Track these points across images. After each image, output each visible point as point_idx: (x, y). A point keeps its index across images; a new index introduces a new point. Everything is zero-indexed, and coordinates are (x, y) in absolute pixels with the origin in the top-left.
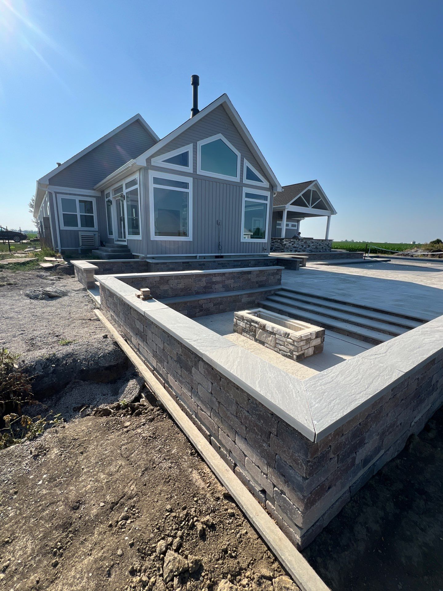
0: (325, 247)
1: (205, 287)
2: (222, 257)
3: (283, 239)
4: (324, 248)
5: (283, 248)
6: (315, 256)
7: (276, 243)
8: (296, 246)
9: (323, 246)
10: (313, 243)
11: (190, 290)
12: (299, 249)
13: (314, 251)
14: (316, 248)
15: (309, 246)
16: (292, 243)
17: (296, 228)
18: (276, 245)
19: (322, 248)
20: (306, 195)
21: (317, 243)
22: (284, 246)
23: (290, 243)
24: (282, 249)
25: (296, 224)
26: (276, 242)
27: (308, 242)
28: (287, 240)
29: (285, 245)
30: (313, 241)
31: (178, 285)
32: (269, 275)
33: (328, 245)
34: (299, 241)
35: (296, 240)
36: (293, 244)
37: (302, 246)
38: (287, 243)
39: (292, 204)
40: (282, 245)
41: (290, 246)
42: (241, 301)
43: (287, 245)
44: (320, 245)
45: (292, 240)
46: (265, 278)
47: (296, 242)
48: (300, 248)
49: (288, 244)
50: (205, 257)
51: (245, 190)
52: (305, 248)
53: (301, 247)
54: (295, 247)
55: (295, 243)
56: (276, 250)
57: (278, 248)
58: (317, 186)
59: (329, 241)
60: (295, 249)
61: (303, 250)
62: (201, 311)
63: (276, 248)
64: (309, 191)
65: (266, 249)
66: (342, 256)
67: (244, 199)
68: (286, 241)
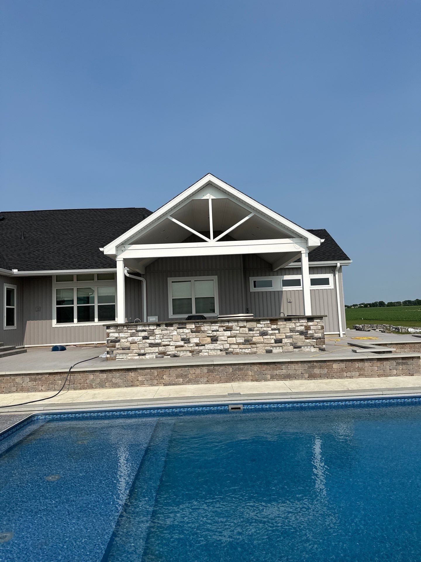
10: (228, 329)
12: (171, 348)
16: (144, 334)
19: (278, 341)
35: (159, 326)
36: (145, 338)
37: (186, 340)
44: (265, 334)
52: (197, 345)
53: (181, 344)
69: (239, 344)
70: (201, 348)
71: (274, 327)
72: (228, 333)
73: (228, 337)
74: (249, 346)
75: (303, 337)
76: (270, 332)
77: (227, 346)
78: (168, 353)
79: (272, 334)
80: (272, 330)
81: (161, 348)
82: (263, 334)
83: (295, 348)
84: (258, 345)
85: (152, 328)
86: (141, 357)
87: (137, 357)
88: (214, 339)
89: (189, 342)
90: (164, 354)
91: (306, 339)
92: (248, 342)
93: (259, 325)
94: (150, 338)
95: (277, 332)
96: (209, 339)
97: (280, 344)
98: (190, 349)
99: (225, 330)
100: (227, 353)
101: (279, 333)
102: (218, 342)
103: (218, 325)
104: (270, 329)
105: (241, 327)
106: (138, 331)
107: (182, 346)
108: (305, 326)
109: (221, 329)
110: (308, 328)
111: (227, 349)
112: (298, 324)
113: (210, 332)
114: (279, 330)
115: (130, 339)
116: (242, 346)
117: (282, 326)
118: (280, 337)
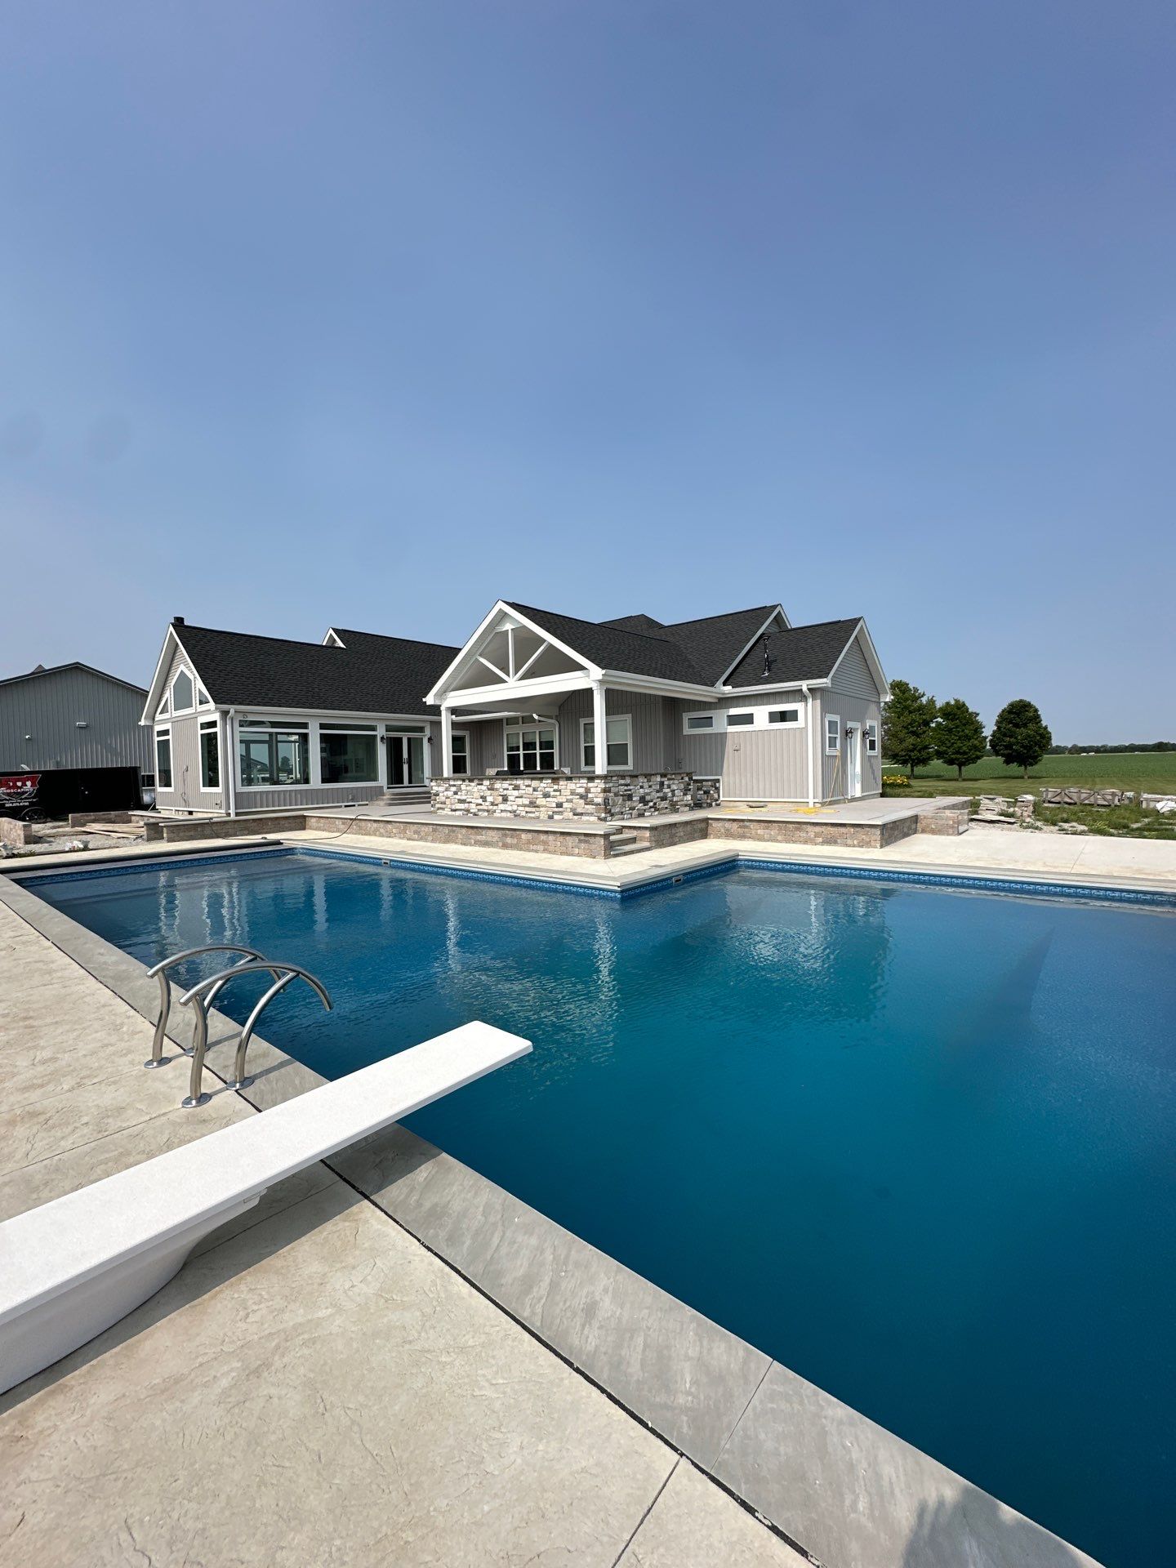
8: (464, 797)
12: (473, 806)
16: (454, 789)
23: (447, 790)
37: (484, 798)
43: (441, 794)
45: (452, 783)
47: (463, 787)
48: (478, 805)
51: (200, 720)
67: (200, 732)
69: (525, 806)
70: (495, 807)
73: (517, 797)
74: (533, 810)
75: (582, 801)
76: (552, 794)
77: (515, 808)
78: (472, 811)
80: (554, 791)
81: (466, 805)
82: (546, 795)
83: (574, 815)
84: (541, 809)
85: (459, 782)
86: (454, 813)
87: (450, 813)
88: (505, 799)
89: (486, 801)
90: (468, 811)
91: (586, 804)
92: (533, 804)
93: (542, 785)
94: (459, 793)
95: (558, 793)
96: (501, 798)
97: (560, 809)
99: (514, 789)
100: (515, 816)
101: (560, 795)
102: (508, 803)
103: (508, 782)
104: (552, 789)
105: (527, 786)
106: (450, 786)
107: (481, 805)
108: (586, 788)
109: (511, 787)
110: (588, 790)
111: (515, 812)
112: (578, 785)
113: (501, 790)
114: (560, 791)
115: (446, 793)
116: (527, 809)
117: (564, 787)
118: (561, 801)
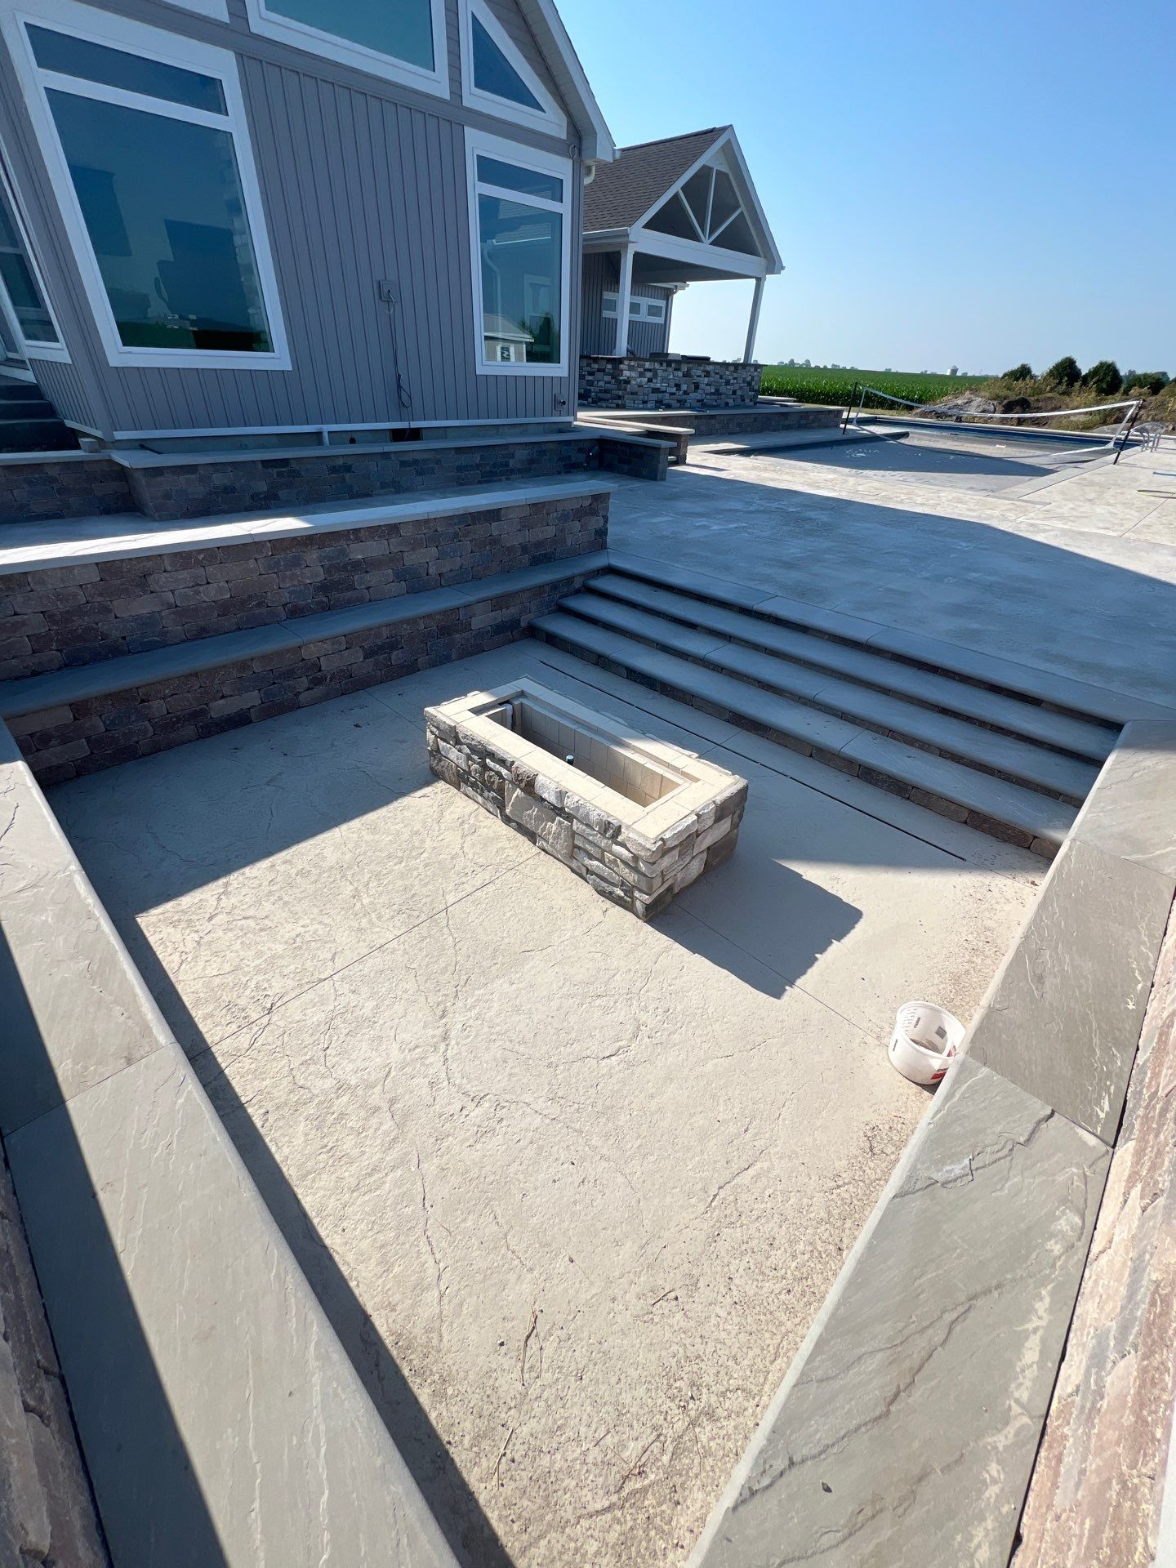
0: (741, 388)
1: (324, 588)
2: (415, 434)
3: (620, 361)
4: (739, 393)
5: (621, 393)
6: (713, 421)
7: (599, 375)
8: (658, 385)
9: (737, 387)
10: (708, 374)
11: (259, 605)
12: (667, 395)
13: (709, 402)
14: (717, 392)
15: (697, 386)
16: (649, 375)
17: (661, 320)
18: (601, 383)
19: (734, 392)
20: (696, 189)
21: (721, 377)
22: (623, 385)
23: (641, 375)
24: (619, 397)
25: (662, 303)
26: (599, 370)
27: (694, 372)
28: (632, 363)
29: (627, 382)
30: (709, 368)
31: (201, 589)
32: (565, 517)
33: (749, 384)
34: (670, 369)
35: (661, 364)
36: (650, 380)
37: (678, 386)
38: (633, 374)
39: (647, 226)
40: (619, 382)
41: (640, 386)
42: (467, 627)
43: (633, 382)
44: (728, 383)
45: (647, 365)
46: (550, 531)
47: (660, 373)
48: (671, 394)
49: (635, 379)
50: (355, 436)
51: (478, 143)
52: (686, 393)
53: (674, 390)
54: (656, 390)
55: (655, 375)
56: (601, 399)
57: (606, 391)
58: (732, 153)
59: (752, 369)
60: (655, 397)
61: (679, 401)
62: (317, 682)
63: (600, 391)
64: (705, 171)
65: (564, 403)
66: (787, 422)
67: (477, 188)
68: (631, 368)
69: (711, 394)
71: (735, 375)
72: (706, 380)
75: (748, 388)
77: (704, 396)
79: (733, 384)
84: (722, 396)
91: (749, 391)
93: (727, 372)
98: (679, 398)
101: (737, 383)
103: (702, 368)
105: (715, 373)
108: (752, 376)
111: (702, 400)
112: (749, 374)
116: (712, 397)
